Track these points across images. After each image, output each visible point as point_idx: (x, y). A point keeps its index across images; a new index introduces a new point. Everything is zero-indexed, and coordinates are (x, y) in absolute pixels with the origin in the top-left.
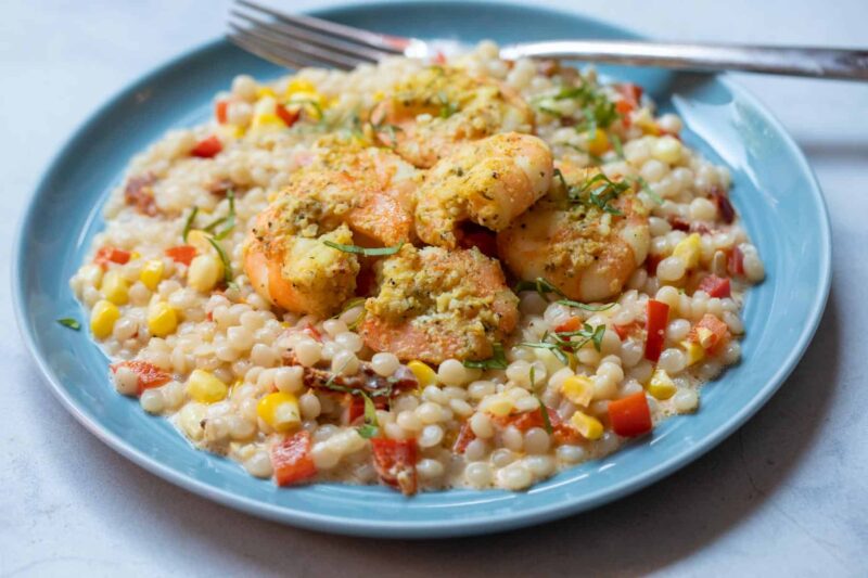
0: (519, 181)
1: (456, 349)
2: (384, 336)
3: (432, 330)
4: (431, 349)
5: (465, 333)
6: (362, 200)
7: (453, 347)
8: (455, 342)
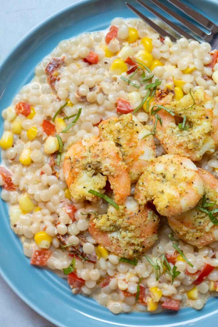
0: (176, 211)
1: (119, 253)
2: (96, 233)
3: (114, 241)
4: (111, 247)
5: (126, 250)
6: (116, 175)
7: (119, 251)
8: (120, 251)
